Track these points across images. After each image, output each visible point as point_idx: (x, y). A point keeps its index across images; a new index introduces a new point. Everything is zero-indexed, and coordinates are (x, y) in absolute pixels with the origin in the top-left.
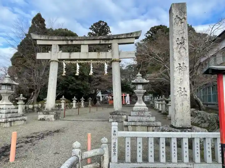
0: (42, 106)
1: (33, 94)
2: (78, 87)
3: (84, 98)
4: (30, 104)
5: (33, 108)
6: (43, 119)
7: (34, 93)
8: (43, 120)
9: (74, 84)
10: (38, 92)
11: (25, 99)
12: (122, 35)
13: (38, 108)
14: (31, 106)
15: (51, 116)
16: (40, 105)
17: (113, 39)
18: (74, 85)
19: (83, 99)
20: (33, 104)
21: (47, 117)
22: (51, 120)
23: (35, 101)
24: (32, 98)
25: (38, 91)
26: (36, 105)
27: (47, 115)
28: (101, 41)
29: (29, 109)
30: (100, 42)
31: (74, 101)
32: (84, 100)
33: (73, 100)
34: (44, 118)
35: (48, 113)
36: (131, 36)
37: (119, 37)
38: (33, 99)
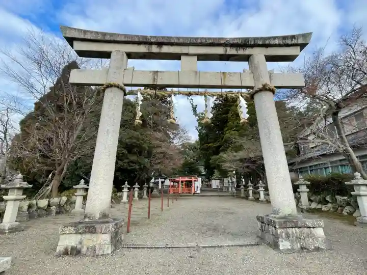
0: (68, 200)
1: (52, 177)
2: (132, 166)
3: (138, 184)
4: (42, 198)
5: (49, 205)
6: (72, 248)
7: (54, 174)
8: (75, 252)
9: (126, 161)
10: (64, 172)
11: (27, 186)
12: (275, 38)
13: (59, 206)
14: (43, 203)
15: (102, 240)
16: (64, 199)
17: (255, 45)
18: (125, 163)
19: (137, 186)
20: (49, 197)
21: (89, 241)
22: (101, 253)
23: (55, 192)
24: (48, 185)
25: (63, 169)
26: (55, 200)
27: (88, 236)
28: (228, 49)
29: (38, 208)
30: (226, 51)
31: (125, 190)
32: (138, 188)
33: (123, 188)
34: (79, 246)
35: (91, 229)
36: (293, 42)
37: (267, 42)
38: (50, 188)
